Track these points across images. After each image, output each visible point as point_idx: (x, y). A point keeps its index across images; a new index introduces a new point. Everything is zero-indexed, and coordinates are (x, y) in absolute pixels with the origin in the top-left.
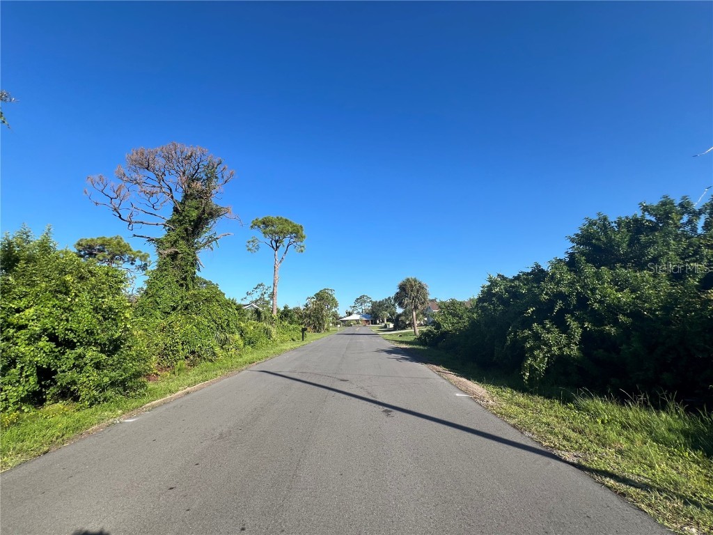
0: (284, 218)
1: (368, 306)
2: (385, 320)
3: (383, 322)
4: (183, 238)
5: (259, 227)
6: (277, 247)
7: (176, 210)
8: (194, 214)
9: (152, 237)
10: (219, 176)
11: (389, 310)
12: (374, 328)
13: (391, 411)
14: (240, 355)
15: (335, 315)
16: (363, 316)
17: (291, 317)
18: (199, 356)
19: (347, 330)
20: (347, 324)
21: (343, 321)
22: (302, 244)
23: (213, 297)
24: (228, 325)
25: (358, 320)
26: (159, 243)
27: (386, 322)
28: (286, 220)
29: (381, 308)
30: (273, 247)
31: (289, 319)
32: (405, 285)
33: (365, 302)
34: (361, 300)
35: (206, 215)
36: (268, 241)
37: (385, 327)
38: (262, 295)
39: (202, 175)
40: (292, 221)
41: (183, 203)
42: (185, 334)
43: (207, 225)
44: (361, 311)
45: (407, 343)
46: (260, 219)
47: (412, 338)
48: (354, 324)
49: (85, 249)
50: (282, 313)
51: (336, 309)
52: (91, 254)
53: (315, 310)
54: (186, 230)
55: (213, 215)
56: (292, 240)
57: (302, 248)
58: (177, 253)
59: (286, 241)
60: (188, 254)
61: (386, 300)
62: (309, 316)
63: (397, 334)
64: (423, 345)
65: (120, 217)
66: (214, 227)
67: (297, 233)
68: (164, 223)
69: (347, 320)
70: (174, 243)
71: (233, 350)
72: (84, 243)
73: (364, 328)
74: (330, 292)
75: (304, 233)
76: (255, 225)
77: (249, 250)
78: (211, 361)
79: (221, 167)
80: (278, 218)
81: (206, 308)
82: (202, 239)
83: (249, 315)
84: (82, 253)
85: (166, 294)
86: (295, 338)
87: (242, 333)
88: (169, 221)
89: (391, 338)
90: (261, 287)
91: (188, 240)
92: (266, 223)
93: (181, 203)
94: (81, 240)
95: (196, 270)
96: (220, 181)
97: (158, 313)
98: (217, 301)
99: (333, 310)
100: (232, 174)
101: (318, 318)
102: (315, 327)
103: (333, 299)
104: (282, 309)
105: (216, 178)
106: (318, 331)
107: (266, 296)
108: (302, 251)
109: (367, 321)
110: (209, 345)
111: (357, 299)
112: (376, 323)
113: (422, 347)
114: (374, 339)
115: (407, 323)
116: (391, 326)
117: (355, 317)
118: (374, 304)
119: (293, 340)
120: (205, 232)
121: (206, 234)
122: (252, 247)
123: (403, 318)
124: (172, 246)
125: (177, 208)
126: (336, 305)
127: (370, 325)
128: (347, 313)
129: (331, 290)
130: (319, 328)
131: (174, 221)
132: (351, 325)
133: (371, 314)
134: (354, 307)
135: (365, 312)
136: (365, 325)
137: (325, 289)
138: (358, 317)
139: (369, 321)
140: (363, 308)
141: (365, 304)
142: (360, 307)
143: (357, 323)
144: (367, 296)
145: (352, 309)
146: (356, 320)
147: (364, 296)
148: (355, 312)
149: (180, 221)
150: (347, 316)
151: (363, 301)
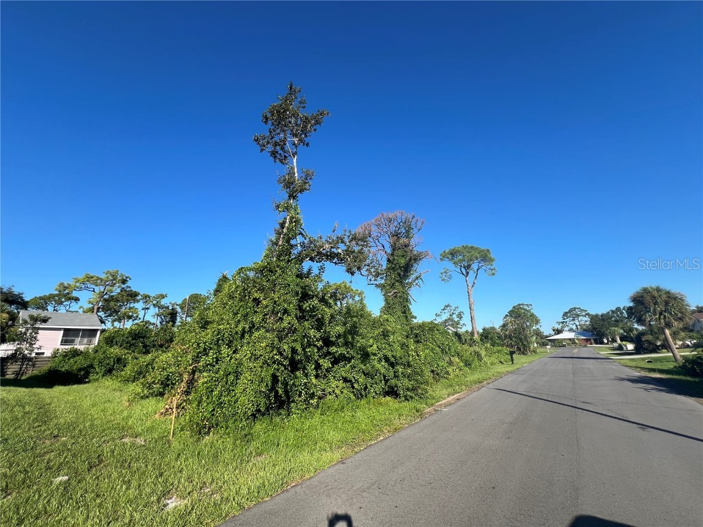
0: (469, 246)
1: (585, 321)
2: (618, 339)
3: (614, 341)
4: (398, 281)
5: (448, 258)
6: (468, 273)
7: (389, 260)
8: (403, 261)
9: (377, 284)
10: (414, 227)
11: (621, 325)
12: (603, 350)
15: (538, 334)
16: (579, 334)
17: (492, 339)
19: (559, 351)
20: (557, 344)
21: (550, 340)
22: (492, 267)
25: (574, 339)
27: (619, 341)
28: (472, 247)
29: (606, 323)
30: (463, 274)
32: (642, 297)
33: (578, 316)
34: (571, 314)
36: (458, 269)
37: (620, 348)
38: (451, 315)
40: (478, 247)
41: (392, 255)
43: (413, 268)
44: (574, 327)
45: (661, 371)
46: (447, 252)
47: (671, 366)
48: (569, 344)
50: (482, 335)
51: (539, 327)
53: (515, 330)
54: (399, 274)
55: (416, 259)
56: (481, 265)
57: (494, 271)
58: (397, 293)
59: (475, 266)
61: (613, 312)
62: (510, 337)
63: (643, 359)
64: (690, 376)
66: (419, 268)
67: (485, 257)
69: (558, 340)
70: (392, 286)
73: (584, 349)
74: (526, 307)
75: (492, 256)
76: (444, 257)
77: (443, 280)
79: (414, 220)
82: (411, 279)
86: (503, 361)
87: (459, 356)
88: (386, 269)
89: (634, 364)
90: (448, 308)
91: (401, 282)
92: (453, 254)
96: (415, 230)
98: (437, 330)
99: (534, 328)
100: (423, 223)
101: (520, 339)
102: (520, 349)
103: (532, 315)
104: (481, 331)
105: (413, 229)
106: (524, 354)
107: (454, 316)
108: (494, 274)
109: (587, 340)
110: (443, 366)
112: (602, 343)
113: (689, 378)
114: (606, 364)
115: (659, 344)
116: (630, 347)
117: (566, 335)
118: (594, 318)
119: (502, 363)
120: (413, 273)
122: (446, 277)
123: (650, 337)
125: (389, 259)
126: (537, 322)
127: (594, 345)
128: (554, 330)
129: (527, 305)
130: (524, 350)
131: (389, 269)
132: (564, 346)
133: (592, 332)
134: (563, 322)
135: (581, 328)
136: (586, 346)
137: (519, 305)
138: (572, 335)
139: (590, 340)
140: (578, 324)
141: (580, 319)
142: (572, 322)
143: (573, 343)
144: (579, 308)
145: (561, 325)
146: (570, 339)
147: (575, 308)
148: (566, 329)
149: (393, 268)
150: (555, 334)
151: (575, 314)
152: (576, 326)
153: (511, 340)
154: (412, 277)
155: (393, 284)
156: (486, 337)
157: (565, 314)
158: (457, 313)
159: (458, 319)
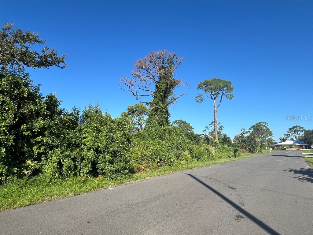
0: (218, 79)
1: (301, 134)
4: (160, 100)
5: (202, 87)
6: (215, 99)
7: (157, 86)
8: (164, 87)
9: (147, 102)
10: (175, 63)
13: (242, 217)
14: (188, 163)
15: (270, 142)
16: (296, 142)
18: (164, 162)
20: (281, 148)
21: (277, 146)
22: (231, 94)
23: (172, 131)
24: (181, 146)
25: (291, 145)
26: (150, 104)
28: (219, 80)
30: (212, 98)
31: (228, 144)
33: (298, 131)
34: (294, 129)
35: (169, 86)
36: (209, 95)
39: (167, 64)
40: (223, 80)
42: (156, 150)
43: (171, 91)
44: (294, 138)
46: (202, 82)
48: (288, 148)
49: (131, 111)
50: (223, 140)
51: (272, 137)
52: (133, 113)
54: (161, 96)
55: (172, 86)
56: (224, 92)
57: (232, 96)
58: (158, 108)
59: (220, 93)
60: (163, 108)
62: (245, 142)
65: (133, 94)
67: (227, 86)
68: (152, 94)
69: (282, 145)
71: (185, 160)
72: (130, 108)
74: (264, 125)
75: (232, 86)
76: (200, 86)
77: (197, 102)
78: (170, 165)
79: (175, 58)
80: (213, 79)
81: (169, 137)
82: (169, 100)
83: (202, 140)
84: (130, 112)
85: (153, 129)
86: (230, 156)
87: (191, 151)
88: (154, 92)
91: (162, 101)
92: (206, 84)
93: (159, 82)
94: (129, 107)
95: (169, 117)
96: (176, 65)
97: (150, 139)
99: (269, 137)
100: (182, 60)
101: (251, 143)
102: (249, 149)
103: (268, 130)
105: (174, 64)
106: (252, 152)
108: (231, 98)
109: (300, 146)
110: (168, 157)
111: (290, 129)
112: (310, 148)
117: (289, 142)
118: (307, 133)
119: (229, 157)
120: (170, 95)
121: (171, 97)
122: (199, 100)
124: (156, 105)
126: (271, 134)
127: (305, 149)
128: (281, 140)
129: (265, 123)
130: (253, 150)
131: (156, 92)
132: (285, 149)
133: (304, 141)
134: (287, 135)
135: (298, 139)
136: (298, 150)
137: (260, 123)
138: (291, 143)
139: (302, 146)
140: (297, 136)
141: (298, 133)
142: (293, 135)
143: (291, 148)
144: (299, 126)
145: (286, 136)
146: (289, 145)
147: (297, 126)
148: (289, 139)
149: (159, 92)
150: (281, 142)
151: (296, 130)
152: (296, 137)
153: (245, 143)
154: (170, 97)
155: (157, 102)
156: (226, 141)
157: (290, 130)
158: (219, 127)
159: (219, 130)
